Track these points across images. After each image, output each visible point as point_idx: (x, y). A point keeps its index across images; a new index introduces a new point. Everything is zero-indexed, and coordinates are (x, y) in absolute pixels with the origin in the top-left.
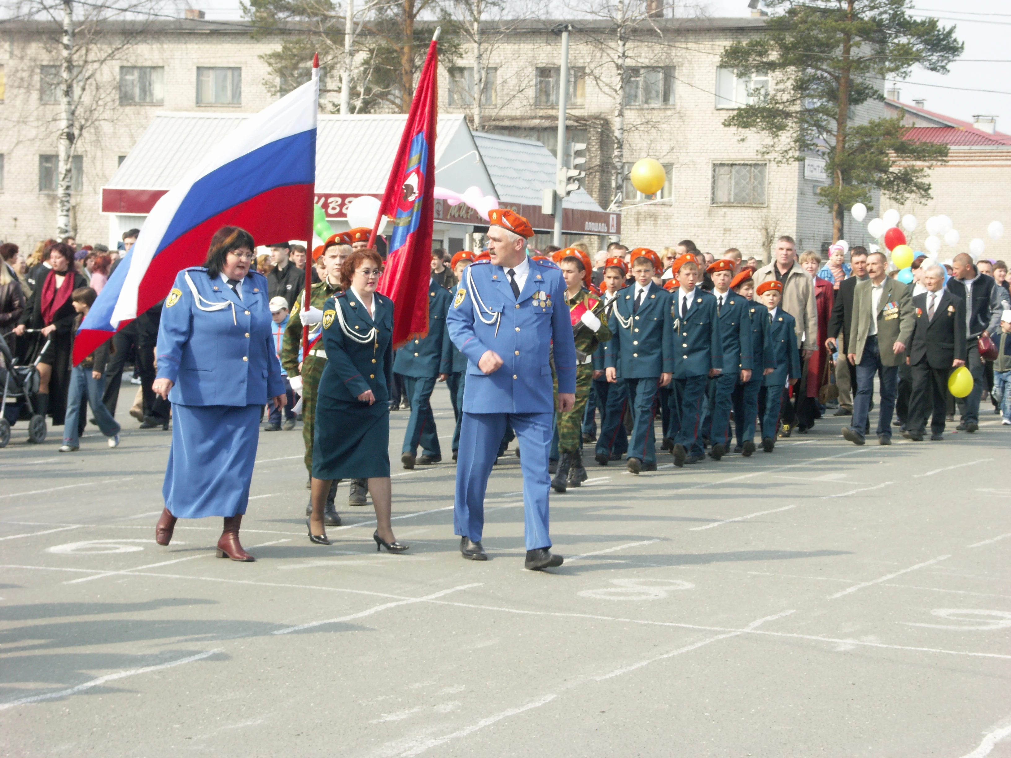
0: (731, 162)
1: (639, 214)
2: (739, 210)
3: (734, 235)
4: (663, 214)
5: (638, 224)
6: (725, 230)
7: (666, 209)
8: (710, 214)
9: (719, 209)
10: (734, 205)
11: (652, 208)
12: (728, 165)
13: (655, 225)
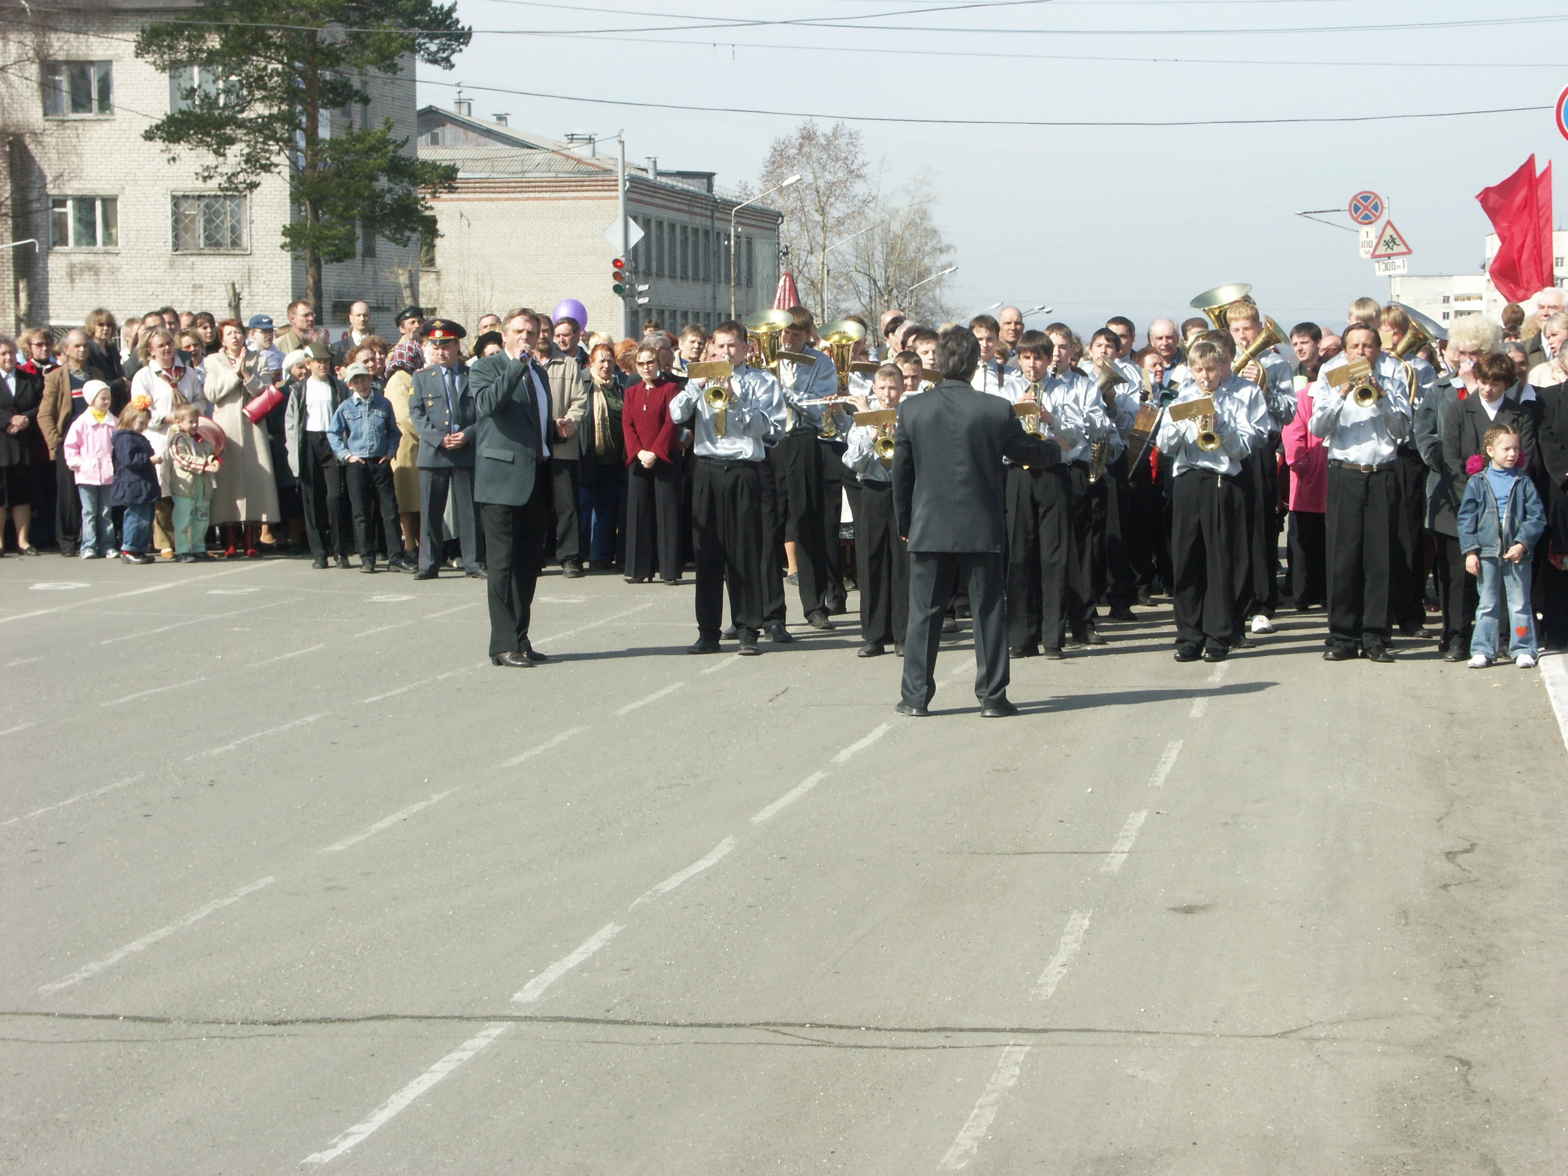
0: (197, 194)
1: (72, 266)
2: (212, 259)
3: (207, 294)
4: (108, 266)
5: (72, 281)
6: (194, 286)
7: (110, 258)
8: (172, 265)
9: (184, 258)
10: (205, 252)
11: (91, 258)
12: (193, 197)
13: (97, 282)
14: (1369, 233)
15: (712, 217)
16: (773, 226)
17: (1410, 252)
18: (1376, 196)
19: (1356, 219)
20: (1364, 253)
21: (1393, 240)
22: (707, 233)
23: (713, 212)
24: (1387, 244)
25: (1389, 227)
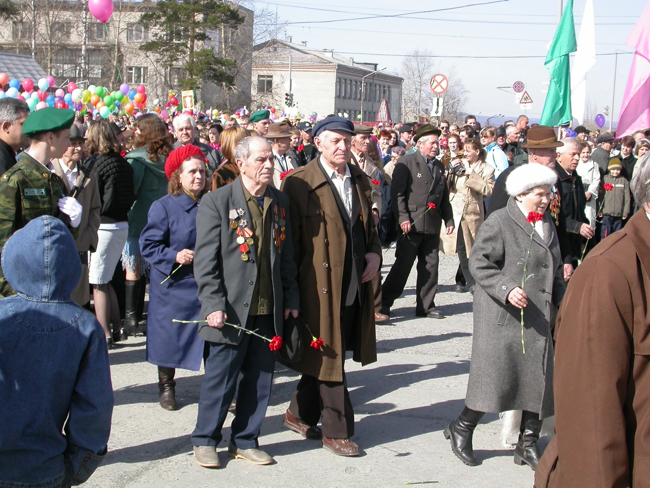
14: (520, 95)
15: (373, 79)
16: (399, 83)
17: (532, 102)
18: (522, 83)
19: (515, 90)
20: (518, 101)
21: (527, 98)
22: (371, 84)
23: (373, 77)
24: (525, 99)
25: (526, 93)
